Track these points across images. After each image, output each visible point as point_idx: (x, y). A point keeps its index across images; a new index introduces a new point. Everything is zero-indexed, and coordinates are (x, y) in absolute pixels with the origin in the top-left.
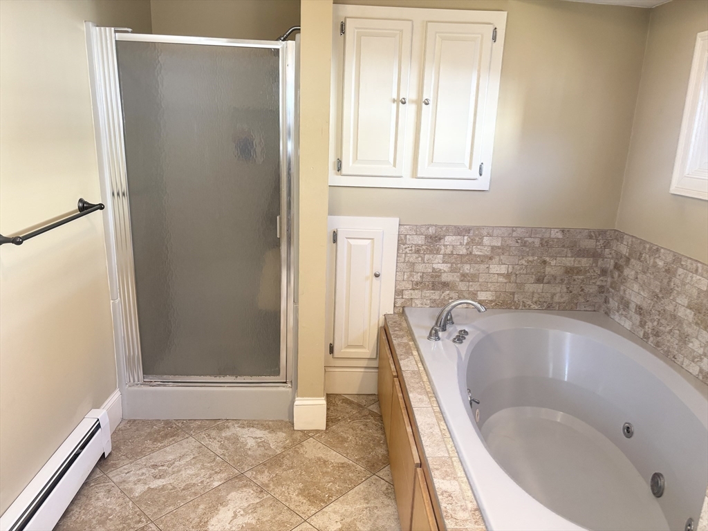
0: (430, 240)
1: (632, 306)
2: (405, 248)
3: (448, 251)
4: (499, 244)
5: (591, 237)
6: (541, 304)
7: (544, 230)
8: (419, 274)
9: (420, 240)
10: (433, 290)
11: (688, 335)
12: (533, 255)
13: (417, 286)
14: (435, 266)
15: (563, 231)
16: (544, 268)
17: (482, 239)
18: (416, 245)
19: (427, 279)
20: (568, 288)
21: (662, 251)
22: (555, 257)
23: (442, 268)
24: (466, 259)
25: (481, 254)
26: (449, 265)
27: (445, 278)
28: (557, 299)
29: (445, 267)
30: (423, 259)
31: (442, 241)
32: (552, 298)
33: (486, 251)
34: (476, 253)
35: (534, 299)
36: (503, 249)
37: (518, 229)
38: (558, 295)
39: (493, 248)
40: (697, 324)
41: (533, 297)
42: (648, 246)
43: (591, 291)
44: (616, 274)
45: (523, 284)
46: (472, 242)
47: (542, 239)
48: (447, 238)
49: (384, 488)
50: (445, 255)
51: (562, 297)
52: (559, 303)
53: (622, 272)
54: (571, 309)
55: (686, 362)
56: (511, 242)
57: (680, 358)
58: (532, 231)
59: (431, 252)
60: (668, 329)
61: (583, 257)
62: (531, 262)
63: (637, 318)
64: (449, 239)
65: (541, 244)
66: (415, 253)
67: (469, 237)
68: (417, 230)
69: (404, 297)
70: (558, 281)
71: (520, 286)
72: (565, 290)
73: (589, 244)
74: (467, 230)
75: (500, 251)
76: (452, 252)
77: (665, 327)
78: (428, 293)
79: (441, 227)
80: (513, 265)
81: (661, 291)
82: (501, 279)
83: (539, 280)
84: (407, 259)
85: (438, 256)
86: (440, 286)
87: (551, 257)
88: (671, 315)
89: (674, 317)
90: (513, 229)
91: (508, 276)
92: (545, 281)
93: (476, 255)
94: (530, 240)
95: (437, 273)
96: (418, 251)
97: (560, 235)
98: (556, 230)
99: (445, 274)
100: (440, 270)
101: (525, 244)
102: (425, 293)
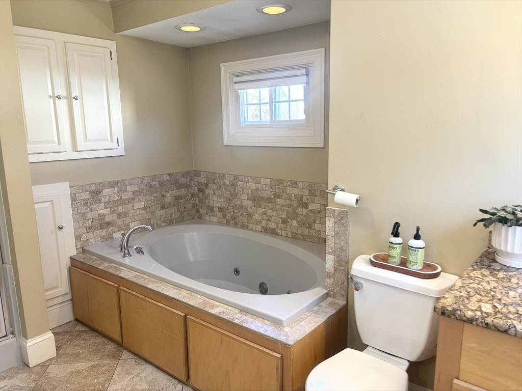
0: (93, 195)
1: (216, 209)
2: (77, 204)
3: (107, 200)
4: (137, 189)
5: (183, 176)
6: (166, 222)
7: (159, 176)
8: (90, 221)
9: (86, 196)
10: (101, 229)
11: (252, 213)
12: (156, 192)
13: (89, 229)
14: (100, 212)
15: (169, 175)
16: (164, 199)
17: (126, 187)
18: (84, 200)
19: (96, 223)
20: (178, 209)
21: (226, 175)
22: (168, 192)
23: (104, 212)
24: (118, 203)
25: (128, 197)
26: (109, 209)
27: (107, 219)
28: (173, 217)
29: (106, 211)
30: (91, 209)
31: (101, 193)
32: (171, 216)
33: (130, 195)
34: (124, 198)
35: (162, 220)
36: (140, 192)
37: (146, 178)
38: (174, 214)
39: (134, 192)
40: (255, 206)
41: (161, 218)
42: (217, 175)
43: (189, 207)
44: (201, 195)
45: (154, 212)
46: (120, 190)
47: (159, 182)
48: (104, 191)
49: (134, 362)
50: (105, 203)
51: (176, 215)
52: (175, 219)
53: (205, 192)
54: (182, 221)
55: (254, 226)
56: (143, 187)
57: (250, 226)
58: (154, 178)
59: (96, 203)
60: (240, 214)
61: (182, 188)
62: (156, 197)
63: (220, 214)
64: (105, 191)
65: (160, 185)
66: (84, 205)
67: (118, 187)
68: (83, 189)
69: (82, 240)
70: (172, 205)
71: (153, 213)
72: (177, 210)
73: (183, 180)
74: (116, 183)
75: (138, 193)
76: (109, 200)
77: (238, 213)
78: (98, 232)
79: (99, 184)
80: (147, 201)
81: (231, 196)
82: (142, 212)
83: (163, 207)
84: (79, 211)
85: (101, 204)
86: (105, 225)
87: (166, 192)
88: (240, 206)
89: (242, 207)
90: (143, 178)
91: (145, 209)
92: (166, 207)
93: (124, 199)
94: (153, 183)
95: (102, 217)
96: (86, 204)
97: (168, 178)
98: (166, 175)
99: (108, 216)
100: (104, 214)
101: (151, 187)
102: (97, 233)
